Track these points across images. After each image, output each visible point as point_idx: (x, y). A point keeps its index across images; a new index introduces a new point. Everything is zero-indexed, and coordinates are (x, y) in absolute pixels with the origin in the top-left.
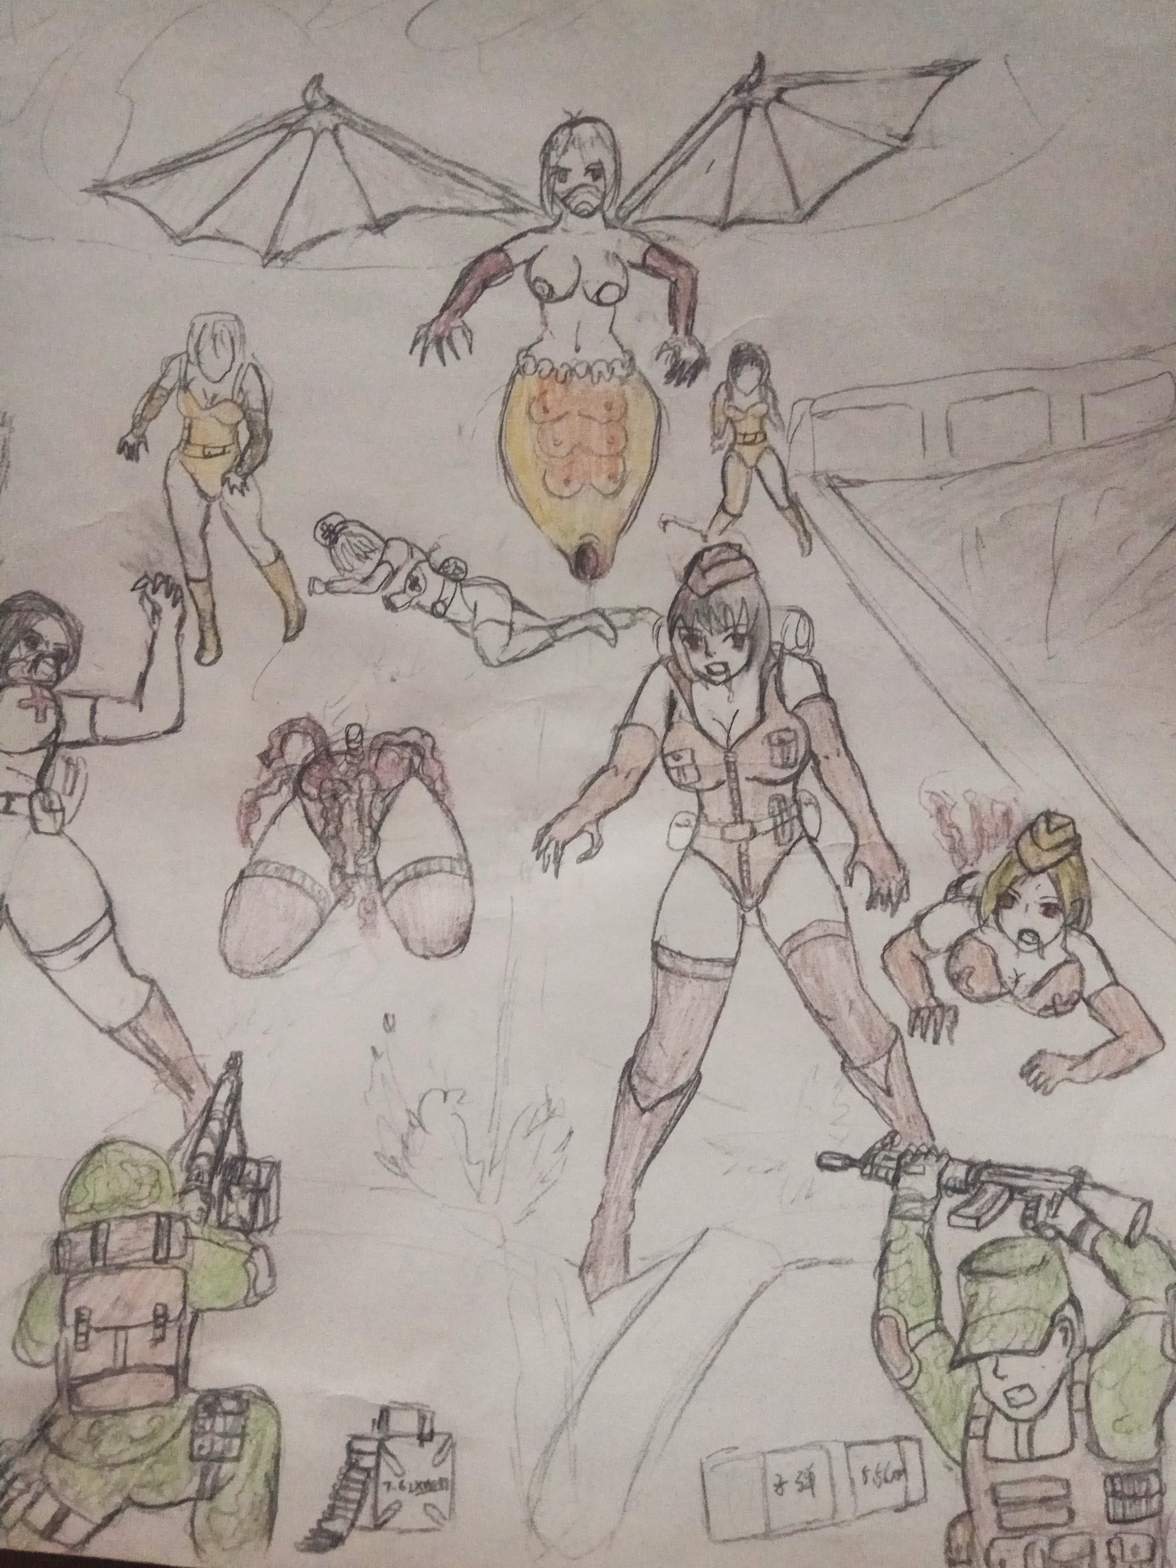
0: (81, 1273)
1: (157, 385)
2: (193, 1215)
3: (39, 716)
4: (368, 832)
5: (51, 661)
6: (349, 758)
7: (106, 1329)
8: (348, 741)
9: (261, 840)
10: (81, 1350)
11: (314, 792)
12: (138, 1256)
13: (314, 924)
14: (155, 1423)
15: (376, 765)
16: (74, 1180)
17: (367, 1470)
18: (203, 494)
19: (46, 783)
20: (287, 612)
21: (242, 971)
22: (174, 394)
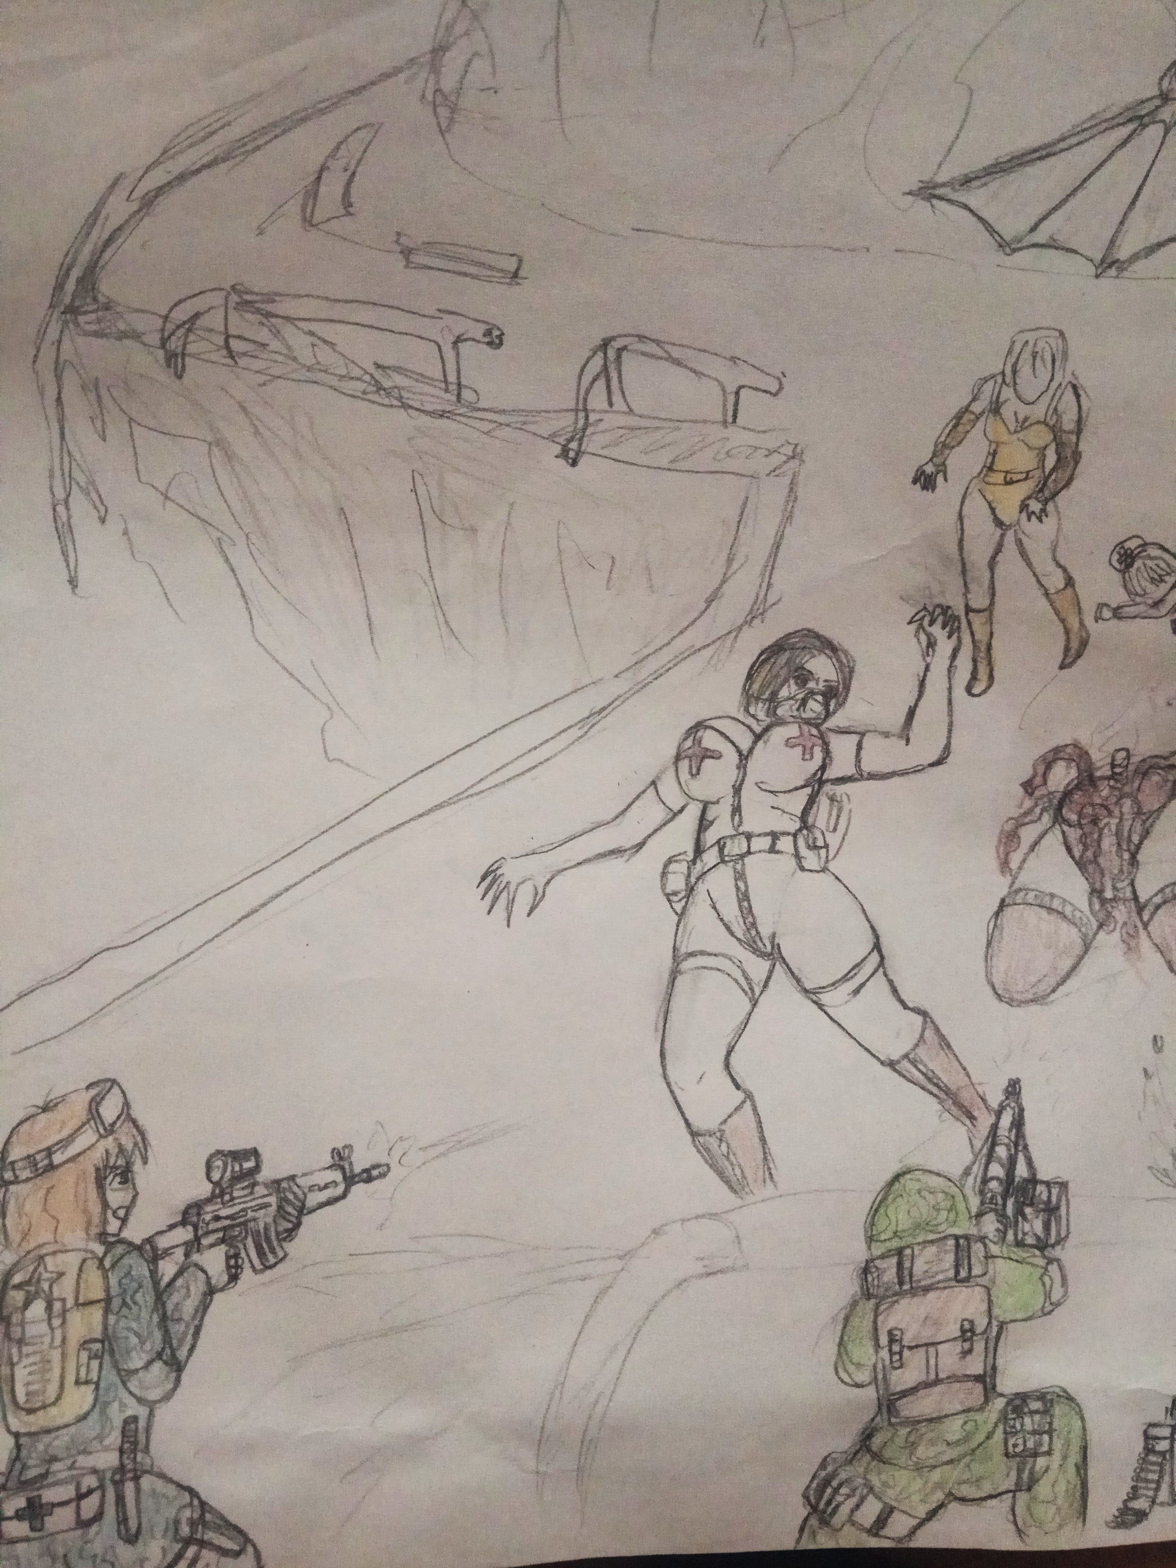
0: (888, 1297)
1: (966, 409)
2: (991, 1236)
3: (807, 753)
4: (1126, 856)
5: (820, 698)
6: (1112, 783)
7: (917, 1346)
8: (1113, 766)
9: (1020, 868)
10: (896, 1368)
11: (1074, 817)
12: (940, 1277)
13: (1078, 949)
14: (968, 1427)
15: (1139, 789)
16: (875, 1210)
17: (1163, 1454)
18: (999, 523)
19: (810, 820)
20: (1068, 640)
21: (1012, 999)
22: (983, 419)
